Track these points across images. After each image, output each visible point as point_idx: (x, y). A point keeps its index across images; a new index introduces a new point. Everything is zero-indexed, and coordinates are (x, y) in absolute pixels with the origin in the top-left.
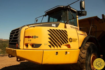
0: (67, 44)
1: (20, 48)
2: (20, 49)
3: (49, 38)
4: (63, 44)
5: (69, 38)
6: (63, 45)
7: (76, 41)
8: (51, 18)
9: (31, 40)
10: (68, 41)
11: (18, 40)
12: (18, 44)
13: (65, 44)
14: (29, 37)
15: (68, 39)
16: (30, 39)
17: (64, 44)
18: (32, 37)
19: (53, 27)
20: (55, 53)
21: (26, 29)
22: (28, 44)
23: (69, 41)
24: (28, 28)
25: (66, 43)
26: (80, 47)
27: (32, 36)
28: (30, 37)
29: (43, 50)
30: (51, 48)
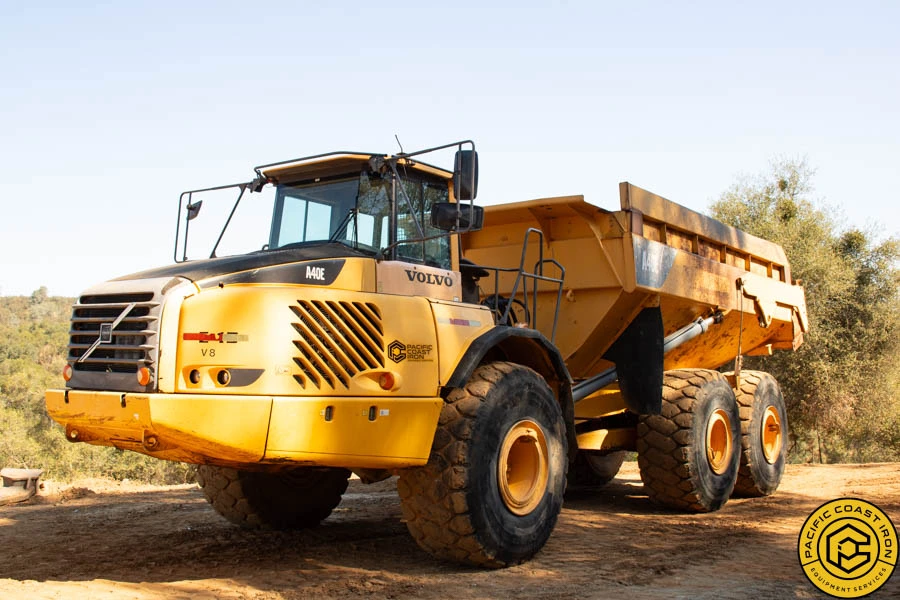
0: (380, 369)
1: (160, 388)
2: (162, 392)
3: (297, 343)
4: (361, 369)
5: (387, 340)
6: (359, 373)
7: (426, 357)
8: (288, 201)
9: (213, 353)
10: (385, 354)
11: (151, 349)
12: (153, 370)
13: (369, 370)
14: (203, 337)
15: (386, 349)
16: (211, 344)
17: (364, 372)
18: (217, 337)
19: (313, 282)
20: (324, 411)
21: (186, 298)
22: (200, 370)
23: (390, 354)
24: (195, 291)
25: (372, 366)
26: (444, 384)
27: (221, 334)
28: (212, 337)
29: (270, 398)
30: (304, 388)
